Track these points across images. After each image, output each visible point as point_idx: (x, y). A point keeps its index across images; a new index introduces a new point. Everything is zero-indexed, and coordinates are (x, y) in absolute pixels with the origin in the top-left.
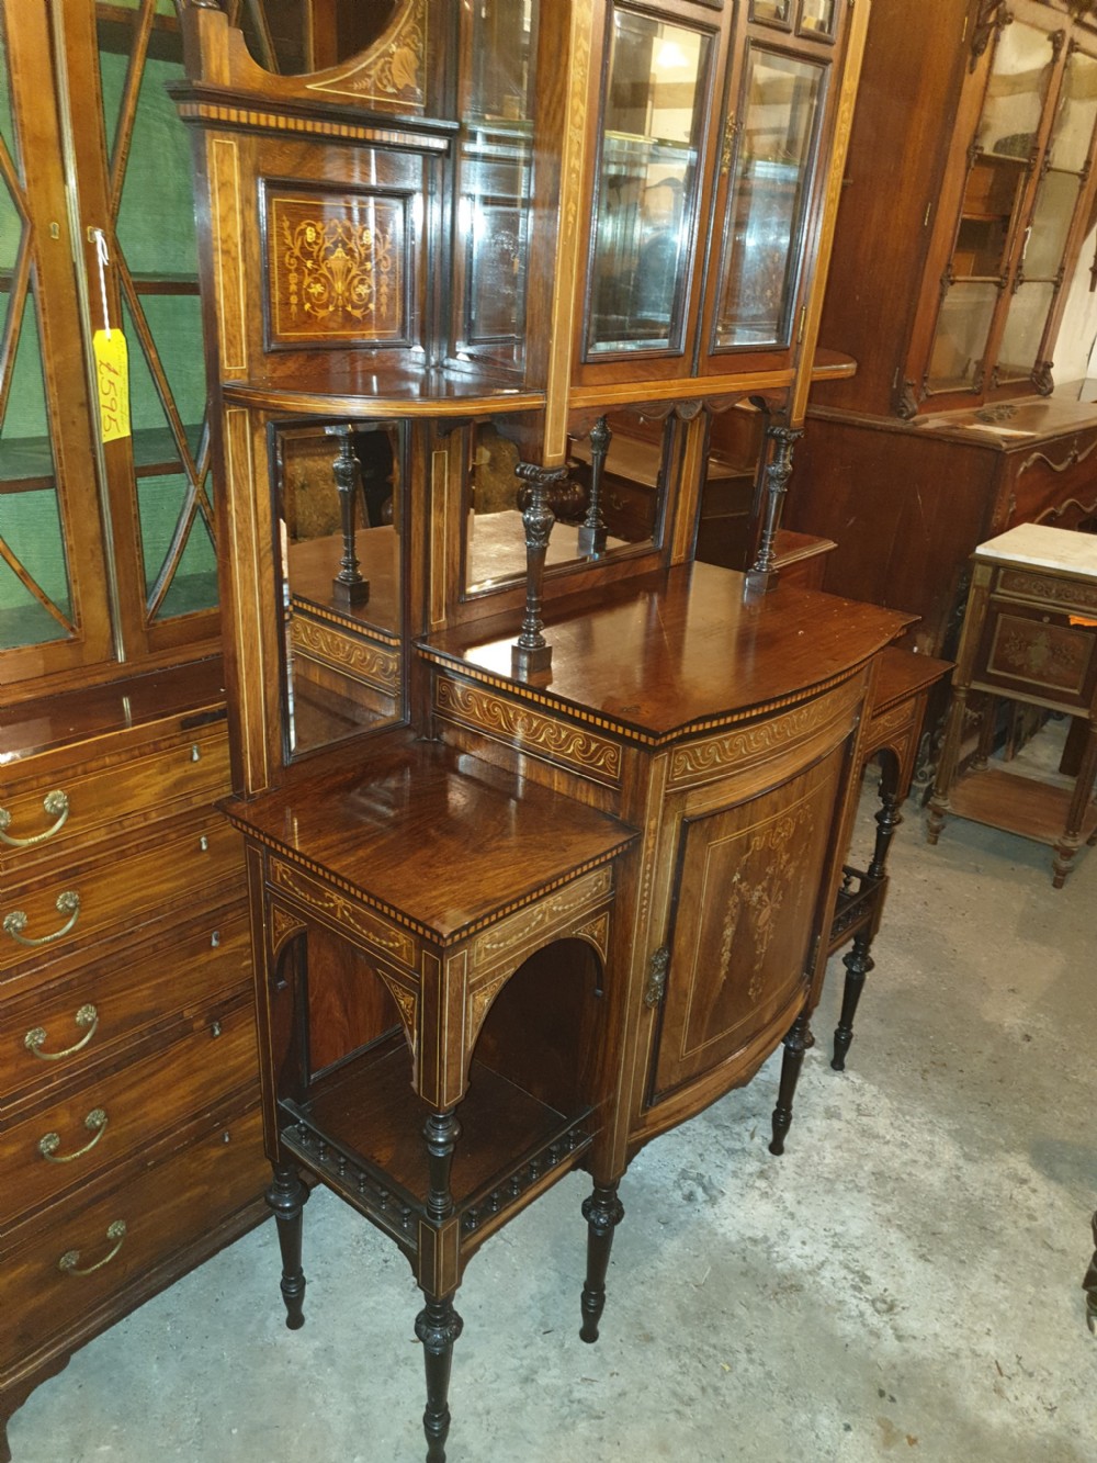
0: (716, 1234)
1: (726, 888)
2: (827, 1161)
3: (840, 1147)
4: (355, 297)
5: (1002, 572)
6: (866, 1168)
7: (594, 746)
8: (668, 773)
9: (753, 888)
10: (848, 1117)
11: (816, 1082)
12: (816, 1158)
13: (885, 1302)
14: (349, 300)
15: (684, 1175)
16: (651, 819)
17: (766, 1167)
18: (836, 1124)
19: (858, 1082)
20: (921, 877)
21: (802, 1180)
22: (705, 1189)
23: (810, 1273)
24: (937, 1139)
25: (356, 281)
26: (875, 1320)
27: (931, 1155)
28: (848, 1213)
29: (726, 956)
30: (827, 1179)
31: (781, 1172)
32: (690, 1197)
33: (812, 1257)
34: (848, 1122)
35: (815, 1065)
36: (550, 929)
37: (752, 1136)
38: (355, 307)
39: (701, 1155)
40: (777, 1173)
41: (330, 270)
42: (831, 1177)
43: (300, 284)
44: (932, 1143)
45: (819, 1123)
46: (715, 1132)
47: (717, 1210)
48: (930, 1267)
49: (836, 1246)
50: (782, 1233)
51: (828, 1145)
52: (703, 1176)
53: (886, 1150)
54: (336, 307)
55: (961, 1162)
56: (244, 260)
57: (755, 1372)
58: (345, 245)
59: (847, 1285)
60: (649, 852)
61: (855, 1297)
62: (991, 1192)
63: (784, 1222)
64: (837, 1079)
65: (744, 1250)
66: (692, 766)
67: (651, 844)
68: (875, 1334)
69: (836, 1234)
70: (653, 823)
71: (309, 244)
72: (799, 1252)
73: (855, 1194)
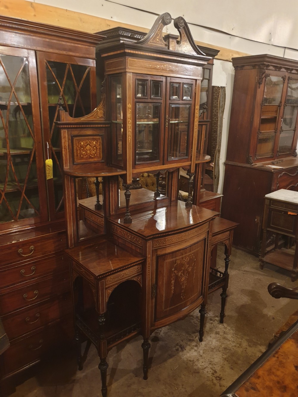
0: (181, 359)
1: (170, 272)
2: (213, 344)
3: (217, 341)
4: (92, 153)
5: (272, 201)
6: (222, 346)
7: (138, 239)
8: (152, 245)
9: (178, 272)
10: (221, 334)
11: (215, 326)
12: (210, 343)
13: (219, 377)
14: (91, 154)
15: (177, 345)
16: (148, 255)
17: (198, 344)
18: (218, 336)
19: (226, 326)
20: (257, 277)
21: (206, 348)
22: (181, 348)
23: (202, 369)
24: (242, 341)
25: (92, 151)
26: (215, 381)
27: (240, 345)
28: (215, 356)
29: (173, 288)
30: (212, 348)
31: (201, 346)
32: (177, 350)
33: (203, 366)
34: (221, 335)
35: (216, 322)
36: (126, 278)
37: (196, 337)
38: (92, 155)
39: (182, 340)
40: (200, 346)
41: (86, 149)
42: (213, 348)
43: (80, 152)
44: (241, 342)
45: (213, 335)
46: (187, 335)
47: (183, 353)
48: (232, 371)
49: (210, 364)
50: (198, 360)
51: (214, 340)
52: (182, 345)
53: (228, 343)
54: (88, 155)
55: (248, 347)
56: (68, 149)
57: (183, 390)
58: (89, 145)
59: (211, 373)
60: (149, 262)
61: (212, 376)
62: (253, 355)
63: (199, 357)
64: (221, 325)
65: (187, 363)
66: (158, 244)
67: (149, 260)
68: (215, 384)
69: (211, 361)
70: (149, 256)
71: (82, 145)
72: (201, 364)
73: (218, 352)
